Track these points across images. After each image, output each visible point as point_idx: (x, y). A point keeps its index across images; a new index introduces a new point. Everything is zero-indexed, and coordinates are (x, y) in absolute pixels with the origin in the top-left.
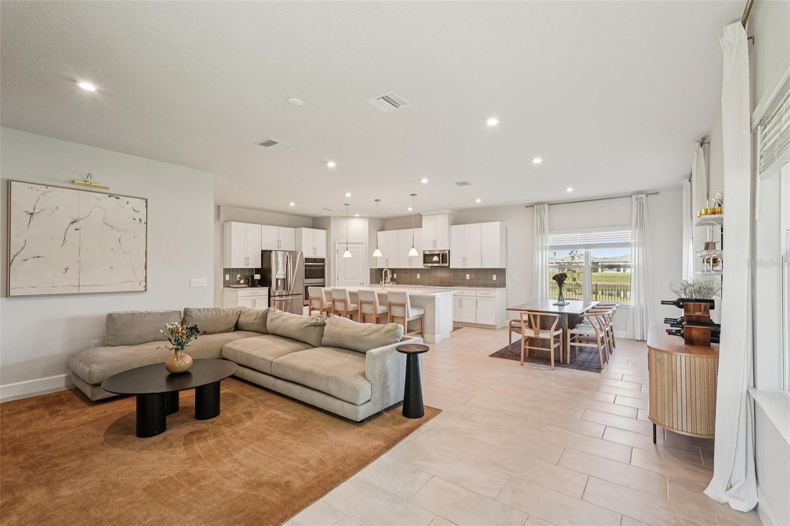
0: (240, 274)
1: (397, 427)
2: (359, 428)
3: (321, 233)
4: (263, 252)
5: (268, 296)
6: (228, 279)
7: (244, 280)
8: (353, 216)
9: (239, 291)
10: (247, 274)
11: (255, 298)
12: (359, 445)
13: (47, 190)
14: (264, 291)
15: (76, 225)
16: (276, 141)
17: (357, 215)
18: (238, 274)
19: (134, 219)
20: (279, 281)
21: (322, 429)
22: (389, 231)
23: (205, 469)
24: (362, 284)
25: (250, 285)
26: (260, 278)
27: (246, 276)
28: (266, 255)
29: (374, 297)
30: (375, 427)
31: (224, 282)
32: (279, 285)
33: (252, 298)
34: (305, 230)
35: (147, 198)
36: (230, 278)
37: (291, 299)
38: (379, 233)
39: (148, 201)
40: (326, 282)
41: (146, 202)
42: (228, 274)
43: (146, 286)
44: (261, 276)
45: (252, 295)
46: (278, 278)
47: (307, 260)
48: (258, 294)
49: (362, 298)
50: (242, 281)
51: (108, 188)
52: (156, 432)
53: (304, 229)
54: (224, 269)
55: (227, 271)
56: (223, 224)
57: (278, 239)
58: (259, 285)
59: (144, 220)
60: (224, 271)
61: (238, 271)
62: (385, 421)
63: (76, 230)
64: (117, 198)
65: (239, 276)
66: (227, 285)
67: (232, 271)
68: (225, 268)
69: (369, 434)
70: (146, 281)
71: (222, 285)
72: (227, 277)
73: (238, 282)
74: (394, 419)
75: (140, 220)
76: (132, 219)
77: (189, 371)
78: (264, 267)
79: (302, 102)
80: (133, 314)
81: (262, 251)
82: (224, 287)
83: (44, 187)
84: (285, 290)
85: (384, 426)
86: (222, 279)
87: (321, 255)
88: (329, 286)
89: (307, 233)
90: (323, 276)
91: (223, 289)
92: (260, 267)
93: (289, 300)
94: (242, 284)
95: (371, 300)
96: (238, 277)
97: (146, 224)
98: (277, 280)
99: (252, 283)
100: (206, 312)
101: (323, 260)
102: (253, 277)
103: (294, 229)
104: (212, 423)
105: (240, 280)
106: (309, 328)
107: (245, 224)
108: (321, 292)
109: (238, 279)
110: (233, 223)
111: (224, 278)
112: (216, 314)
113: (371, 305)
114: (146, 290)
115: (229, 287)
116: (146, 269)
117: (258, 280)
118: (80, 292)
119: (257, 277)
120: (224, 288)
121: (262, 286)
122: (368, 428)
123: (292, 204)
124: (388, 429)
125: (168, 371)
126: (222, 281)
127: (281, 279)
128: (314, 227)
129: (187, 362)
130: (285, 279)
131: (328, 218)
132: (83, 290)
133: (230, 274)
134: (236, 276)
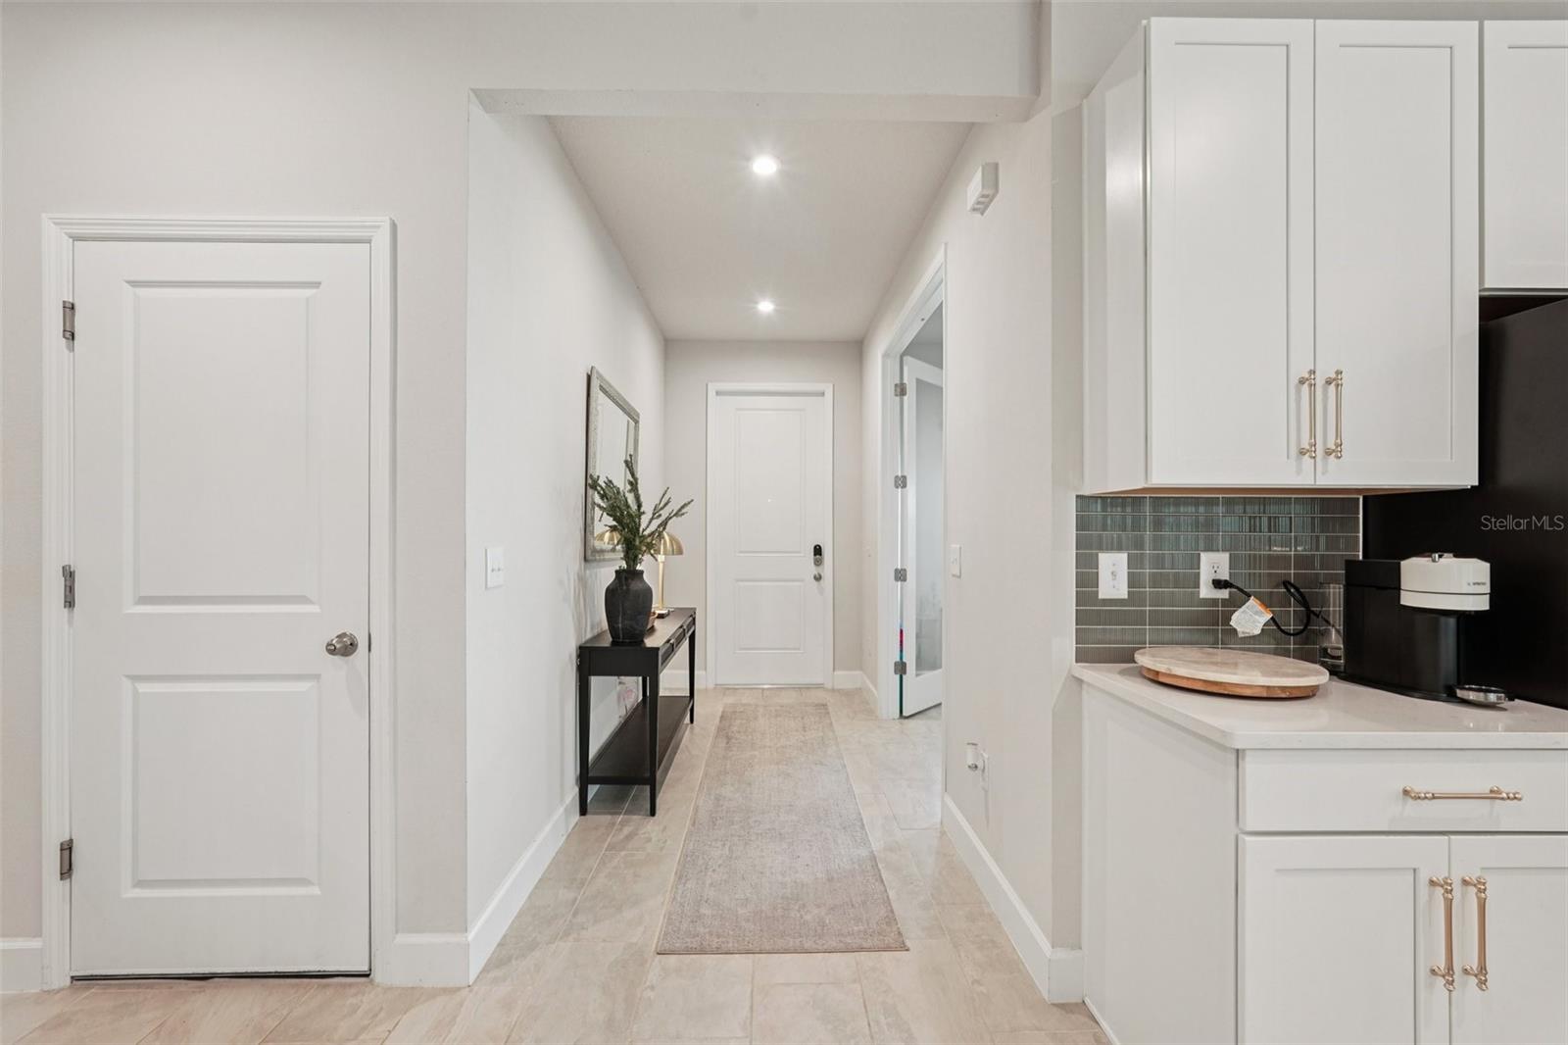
0: (1231, 542)
6: (1123, 592)
7: (1267, 602)
18: (1210, 548)
26: (1482, 604)
27: (1287, 562)
31: (1080, 619)
36: (1133, 581)
42: (1116, 545)
44: (1491, 576)
50: (1251, 618)
54: (1083, 502)
55: (1103, 517)
60: (1082, 524)
61: (1209, 524)
65: (1214, 564)
66: (1106, 641)
67: (1158, 524)
68: (1088, 491)
71: (1070, 645)
72: (1114, 575)
82: (1082, 656)
86: (1070, 589)
91: (1077, 680)
92: (1476, 482)
94: (1250, 643)
96: (1206, 576)
105: (1234, 604)
109: (1206, 591)
111: (1087, 580)
115: (1129, 664)
120: (1086, 669)
126: (1068, 609)
133: (1139, 544)
134: (1196, 563)
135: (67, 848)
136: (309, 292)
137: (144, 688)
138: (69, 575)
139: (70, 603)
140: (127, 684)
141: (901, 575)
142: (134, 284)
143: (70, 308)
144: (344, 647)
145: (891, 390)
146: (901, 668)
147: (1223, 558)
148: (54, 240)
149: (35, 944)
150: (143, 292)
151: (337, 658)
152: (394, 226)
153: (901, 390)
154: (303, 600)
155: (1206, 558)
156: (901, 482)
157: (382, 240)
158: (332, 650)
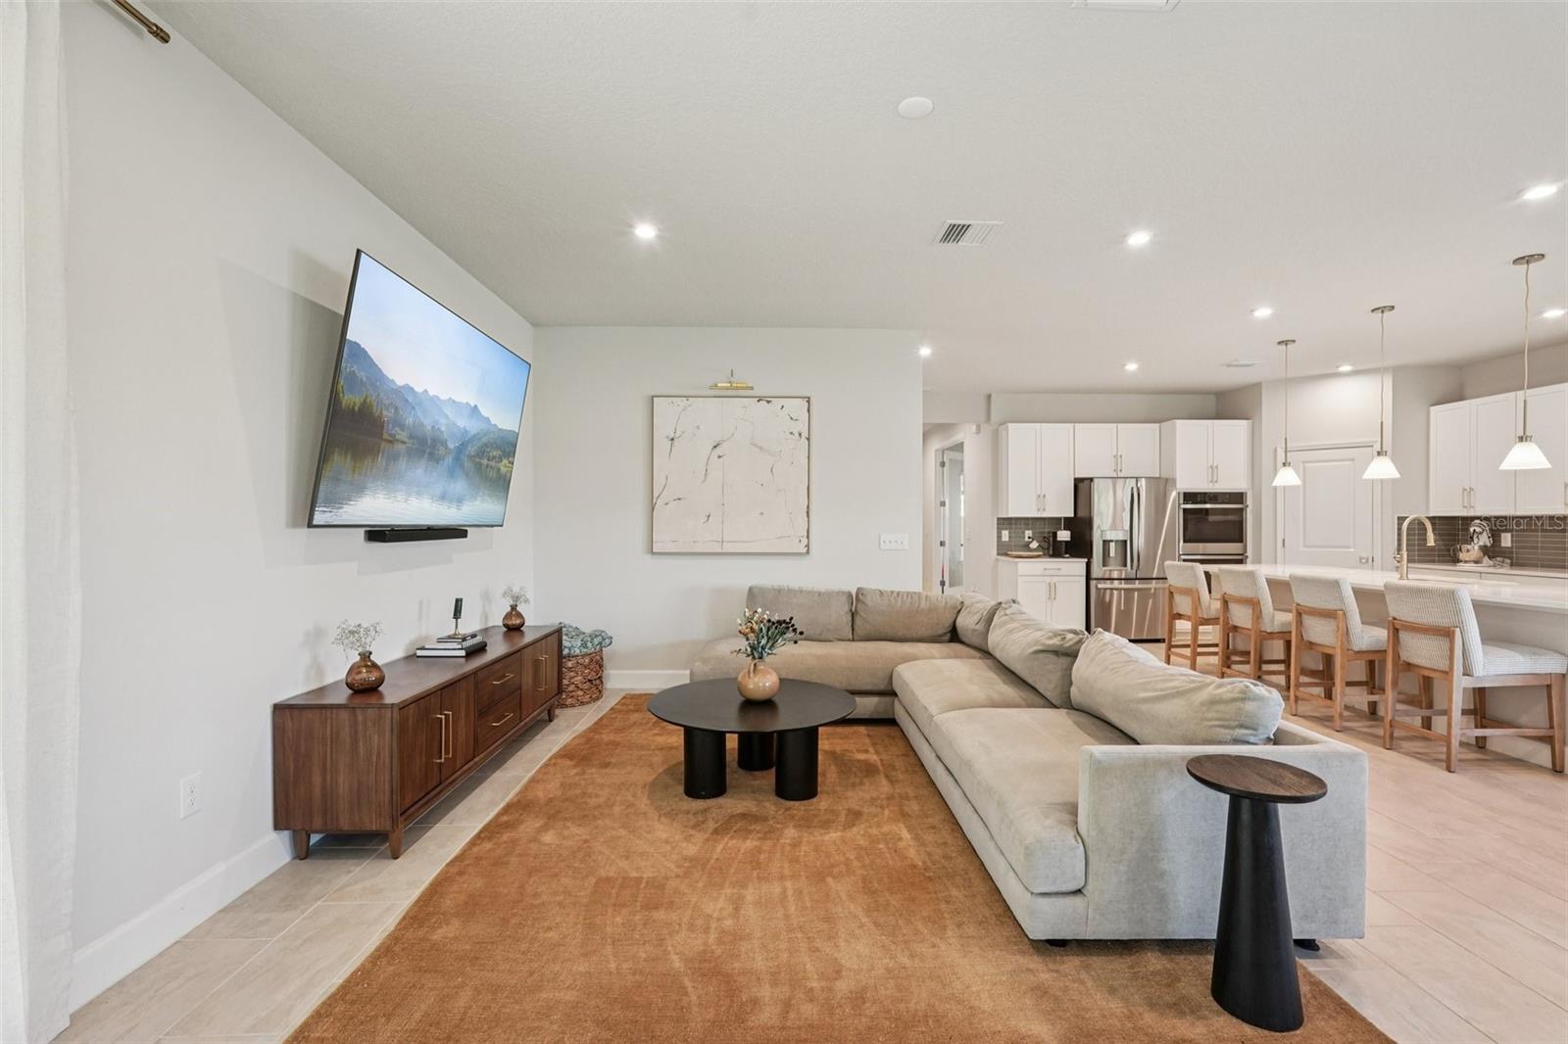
0: (1031, 529)
1: (1149, 1018)
2: (1035, 958)
3: (1238, 428)
4: (1078, 482)
5: (1084, 578)
6: (1007, 540)
7: (1038, 542)
8: (1335, 371)
9: (1019, 564)
10: (1047, 530)
11: (1055, 579)
12: (986, 1005)
13: (689, 402)
14: (1078, 565)
15: (718, 451)
16: (967, 223)
17: (1346, 368)
18: (1028, 529)
19: (791, 433)
20: (1112, 545)
21: (945, 915)
22: (1473, 401)
23: (686, 891)
24: (1367, 562)
25: (1051, 552)
26: (1069, 539)
27: (1044, 533)
28: (1082, 488)
29: (1341, 599)
30: (1082, 982)
31: (998, 545)
32: (1112, 554)
33: (1048, 580)
34: (1182, 426)
35: (808, 395)
36: (1010, 537)
37: (1155, 589)
38: (1433, 409)
39: (812, 401)
40: (1249, 553)
41: (808, 402)
42: (1006, 529)
43: (808, 546)
44: (1072, 534)
45: (1047, 572)
46: (1108, 538)
47: (1189, 497)
48: (1060, 573)
49: (1303, 597)
50: (1034, 545)
51: (752, 388)
52: (703, 793)
53: (1178, 422)
54: (998, 519)
55: (1005, 522)
56: (997, 429)
57: (1115, 453)
58: (1066, 553)
59: (805, 434)
61: (1026, 524)
62: (1135, 977)
63: (719, 457)
64: (768, 402)
65: (1028, 533)
66: (1003, 550)
67: (1016, 524)
69: (1041, 992)
70: (808, 537)
71: (996, 552)
73: (1026, 547)
74: (1169, 985)
75: (800, 435)
76: (788, 433)
77: (774, 699)
78: (1080, 514)
79: (928, 103)
80: (780, 591)
81: (1075, 479)
82: (998, 554)
83: (684, 399)
84: (1125, 566)
85: (1112, 991)
86: (996, 539)
87: (1229, 482)
88: (1258, 561)
89: (1189, 433)
90: (1239, 536)
91: (997, 560)
92: (1072, 515)
93: (1150, 589)
94: (1035, 550)
95: (1335, 607)
96: (1026, 536)
97: (808, 439)
98: (1106, 543)
99: (1055, 550)
100: (892, 599)
101: (1239, 497)
102: (1055, 535)
103: (1158, 425)
104: (787, 809)
105: (1031, 542)
106: (1041, 655)
107: (1037, 426)
108: (1195, 576)
109: (1027, 539)
110: (1010, 425)
111: (999, 537)
112: (911, 603)
113: (1332, 620)
114: (808, 552)
115: (1007, 555)
116: (808, 516)
117: (1066, 542)
118: (724, 551)
119: (1064, 535)
120: (999, 557)
121: (1073, 556)
122: (1057, 971)
123: (1132, 367)
124: (1115, 1006)
125: (741, 694)
126: (996, 543)
127: (1117, 541)
128: (1219, 415)
129: (767, 684)
130: (1125, 541)
131: (1254, 389)
132: (728, 548)
133: (1011, 529)
134: (1024, 533)
141: (942, 544)
145: (938, 464)
146: (943, 583)
147: (1030, 532)
153: (943, 464)
155: (1027, 532)
156: (943, 504)
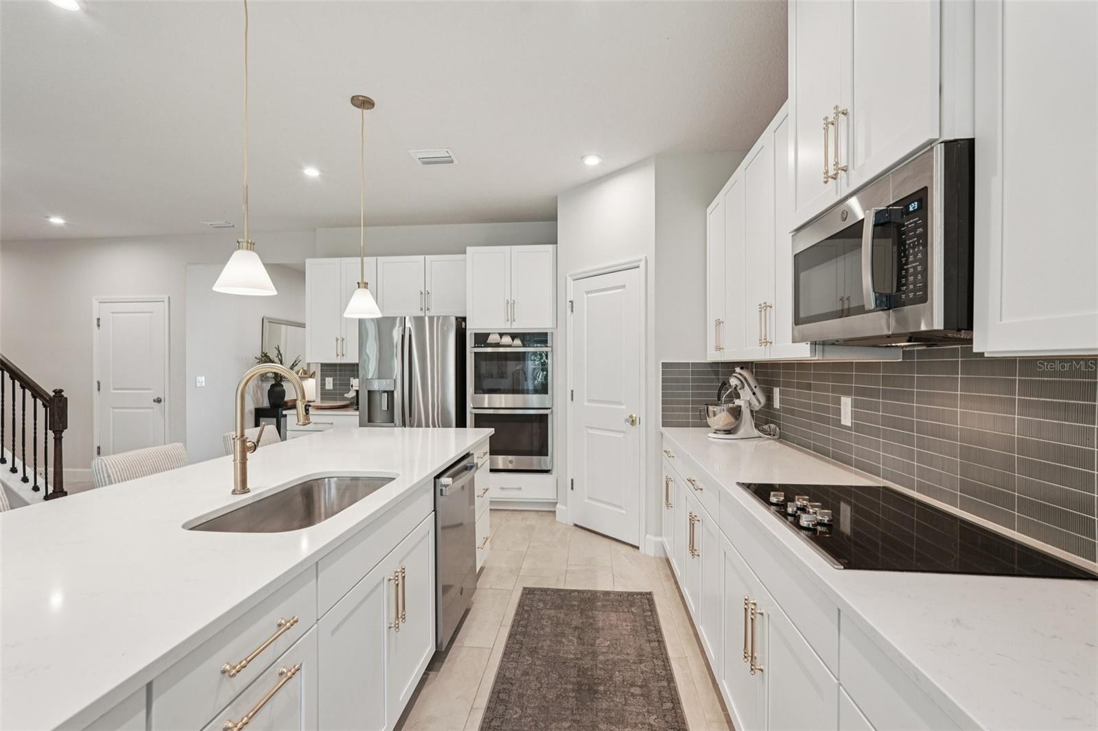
34: (474, 254)
36: (334, 385)
40: (555, 408)
46: (373, 389)
53: (470, 249)
60: (321, 370)
68: (322, 362)
72: (329, 383)
87: (532, 319)
98: (370, 394)
111: (323, 384)
130: (392, 392)
133: (334, 376)
134: (349, 380)
135: (99, 448)
136: (151, 314)
137: (116, 410)
138: (99, 383)
139: (99, 390)
140: (111, 409)
142: (113, 313)
143: (99, 319)
144: (159, 401)
148: (95, 304)
149: (90, 470)
150: (114, 315)
151: (156, 403)
152: (169, 298)
154: (150, 389)
155: (352, 379)
157: (166, 300)
158: (154, 401)
